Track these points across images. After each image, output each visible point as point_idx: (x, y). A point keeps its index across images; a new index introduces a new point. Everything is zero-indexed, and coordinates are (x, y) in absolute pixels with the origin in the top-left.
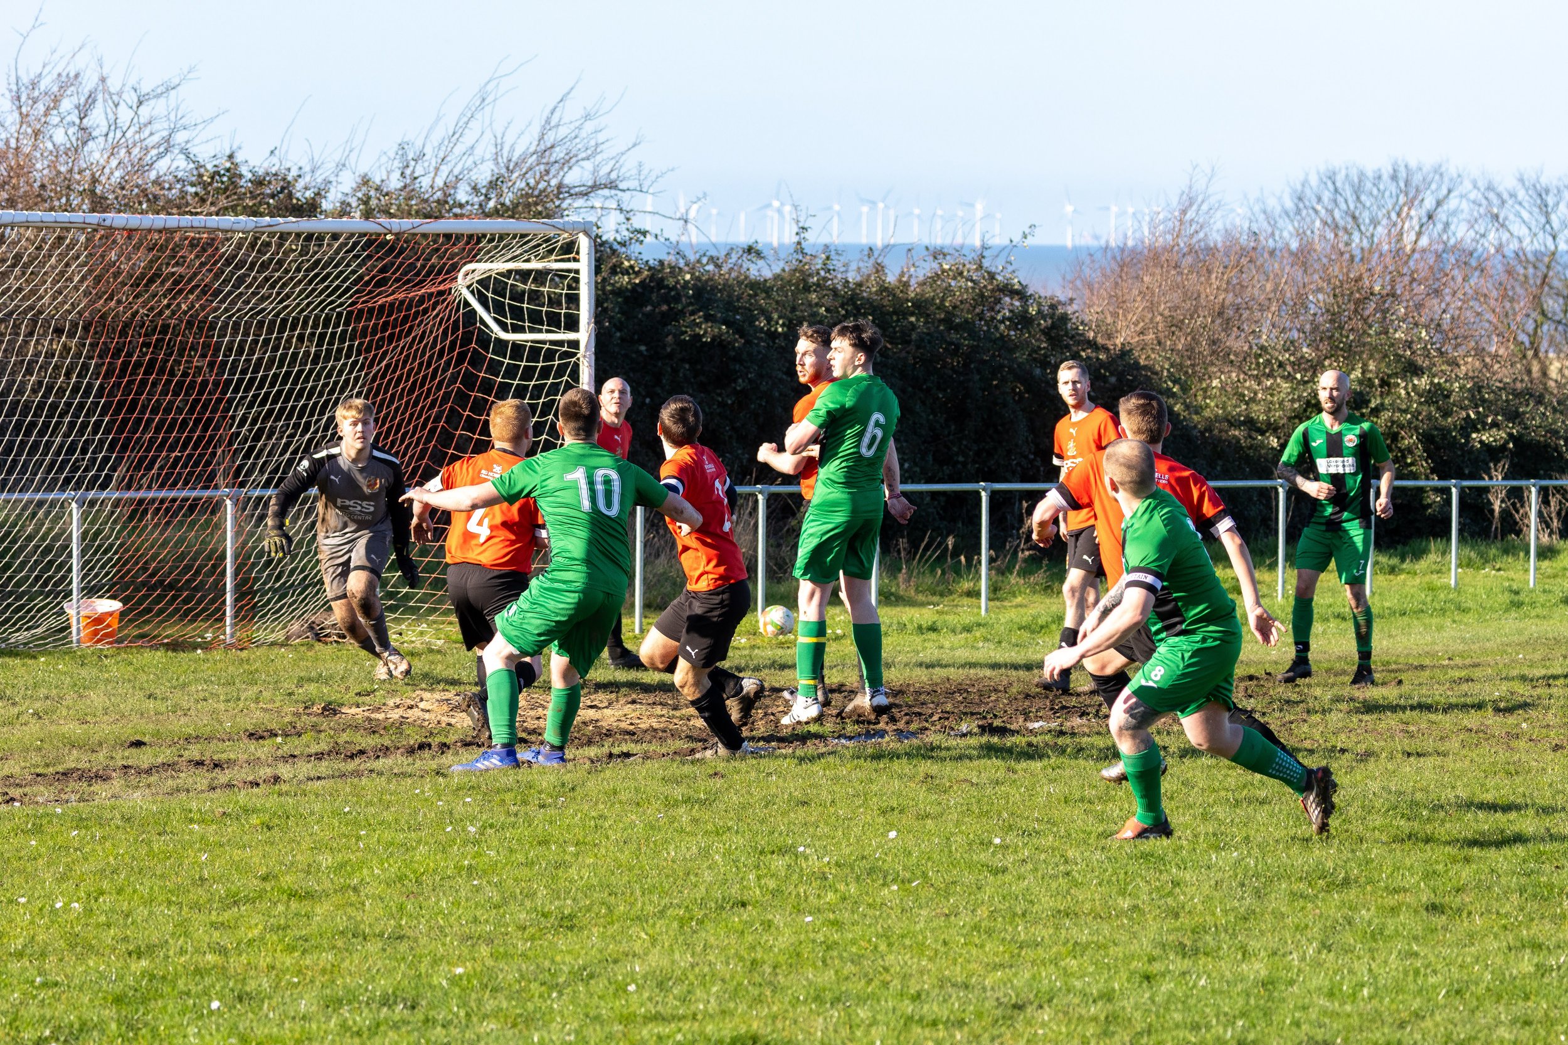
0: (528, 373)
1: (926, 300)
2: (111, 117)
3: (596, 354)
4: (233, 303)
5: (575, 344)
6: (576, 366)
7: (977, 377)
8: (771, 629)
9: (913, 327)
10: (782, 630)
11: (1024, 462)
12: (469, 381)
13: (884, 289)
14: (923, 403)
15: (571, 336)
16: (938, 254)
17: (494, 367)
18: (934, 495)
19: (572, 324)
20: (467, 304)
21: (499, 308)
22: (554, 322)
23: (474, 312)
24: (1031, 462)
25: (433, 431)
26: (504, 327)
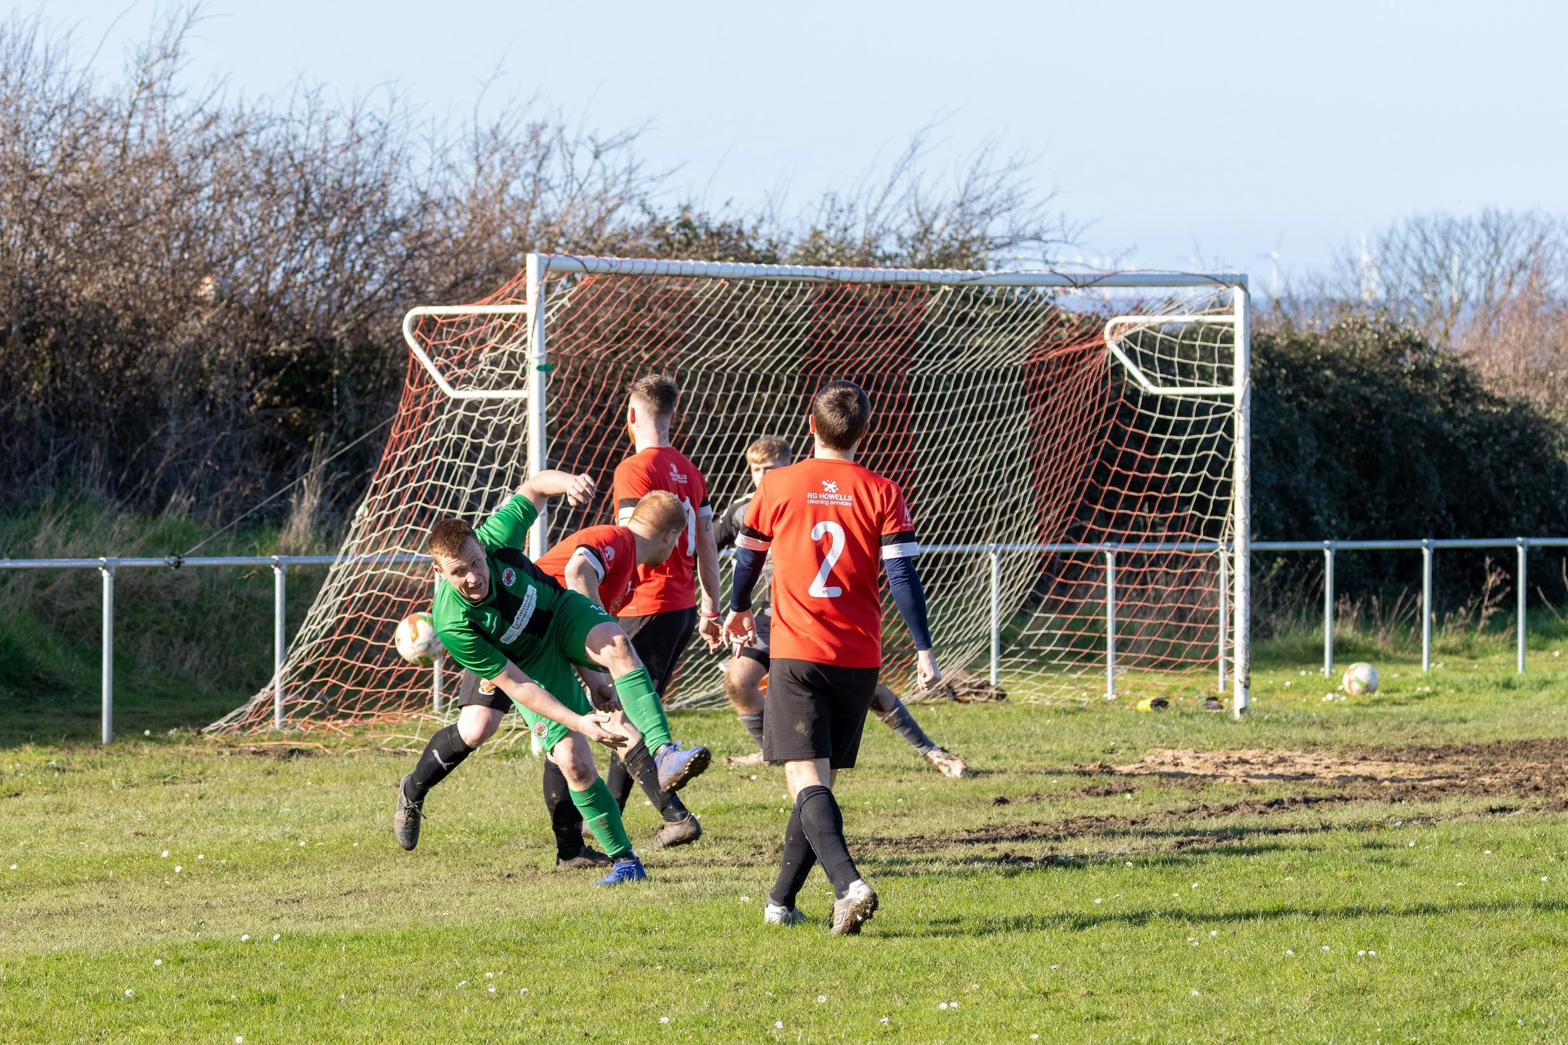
0: (1180, 428)
1: (1335, 353)
2: (568, 167)
3: (1251, 408)
4: (930, 357)
5: (1229, 398)
6: (1231, 421)
7: (1390, 432)
8: (1356, 687)
9: (1328, 381)
10: (1368, 689)
11: (1437, 518)
12: (1117, 435)
13: (1294, 343)
14: (1338, 458)
15: (1225, 390)
16: (1344, 306)
17: (1143, 423)
18: (1360, 552)
19: (1226, 378)
20: (1114, 358)
21: (1147, 361)
22: (1206, 376)
23: (1121, 365)
24: (1443, 518)
25: (1081, 485)
26: (1154, 381)
